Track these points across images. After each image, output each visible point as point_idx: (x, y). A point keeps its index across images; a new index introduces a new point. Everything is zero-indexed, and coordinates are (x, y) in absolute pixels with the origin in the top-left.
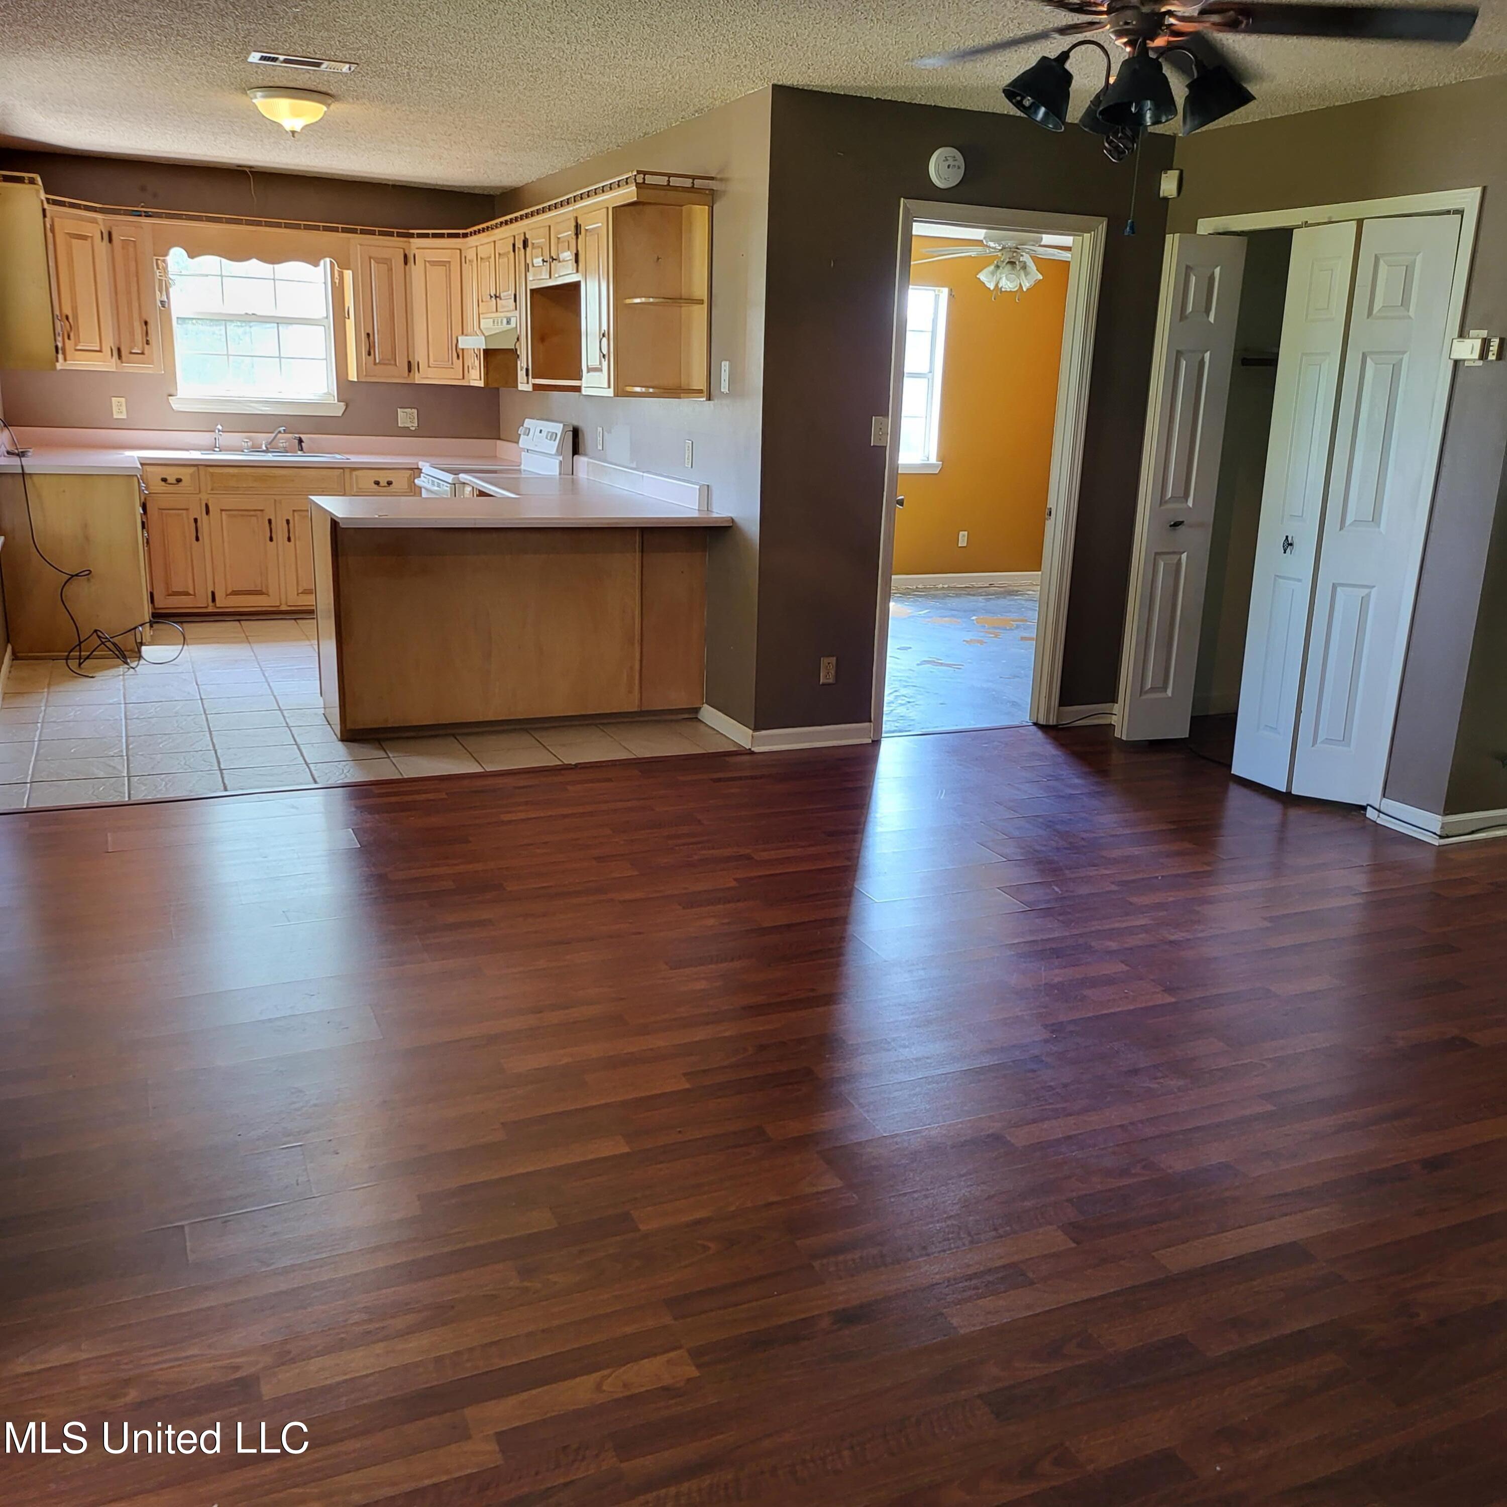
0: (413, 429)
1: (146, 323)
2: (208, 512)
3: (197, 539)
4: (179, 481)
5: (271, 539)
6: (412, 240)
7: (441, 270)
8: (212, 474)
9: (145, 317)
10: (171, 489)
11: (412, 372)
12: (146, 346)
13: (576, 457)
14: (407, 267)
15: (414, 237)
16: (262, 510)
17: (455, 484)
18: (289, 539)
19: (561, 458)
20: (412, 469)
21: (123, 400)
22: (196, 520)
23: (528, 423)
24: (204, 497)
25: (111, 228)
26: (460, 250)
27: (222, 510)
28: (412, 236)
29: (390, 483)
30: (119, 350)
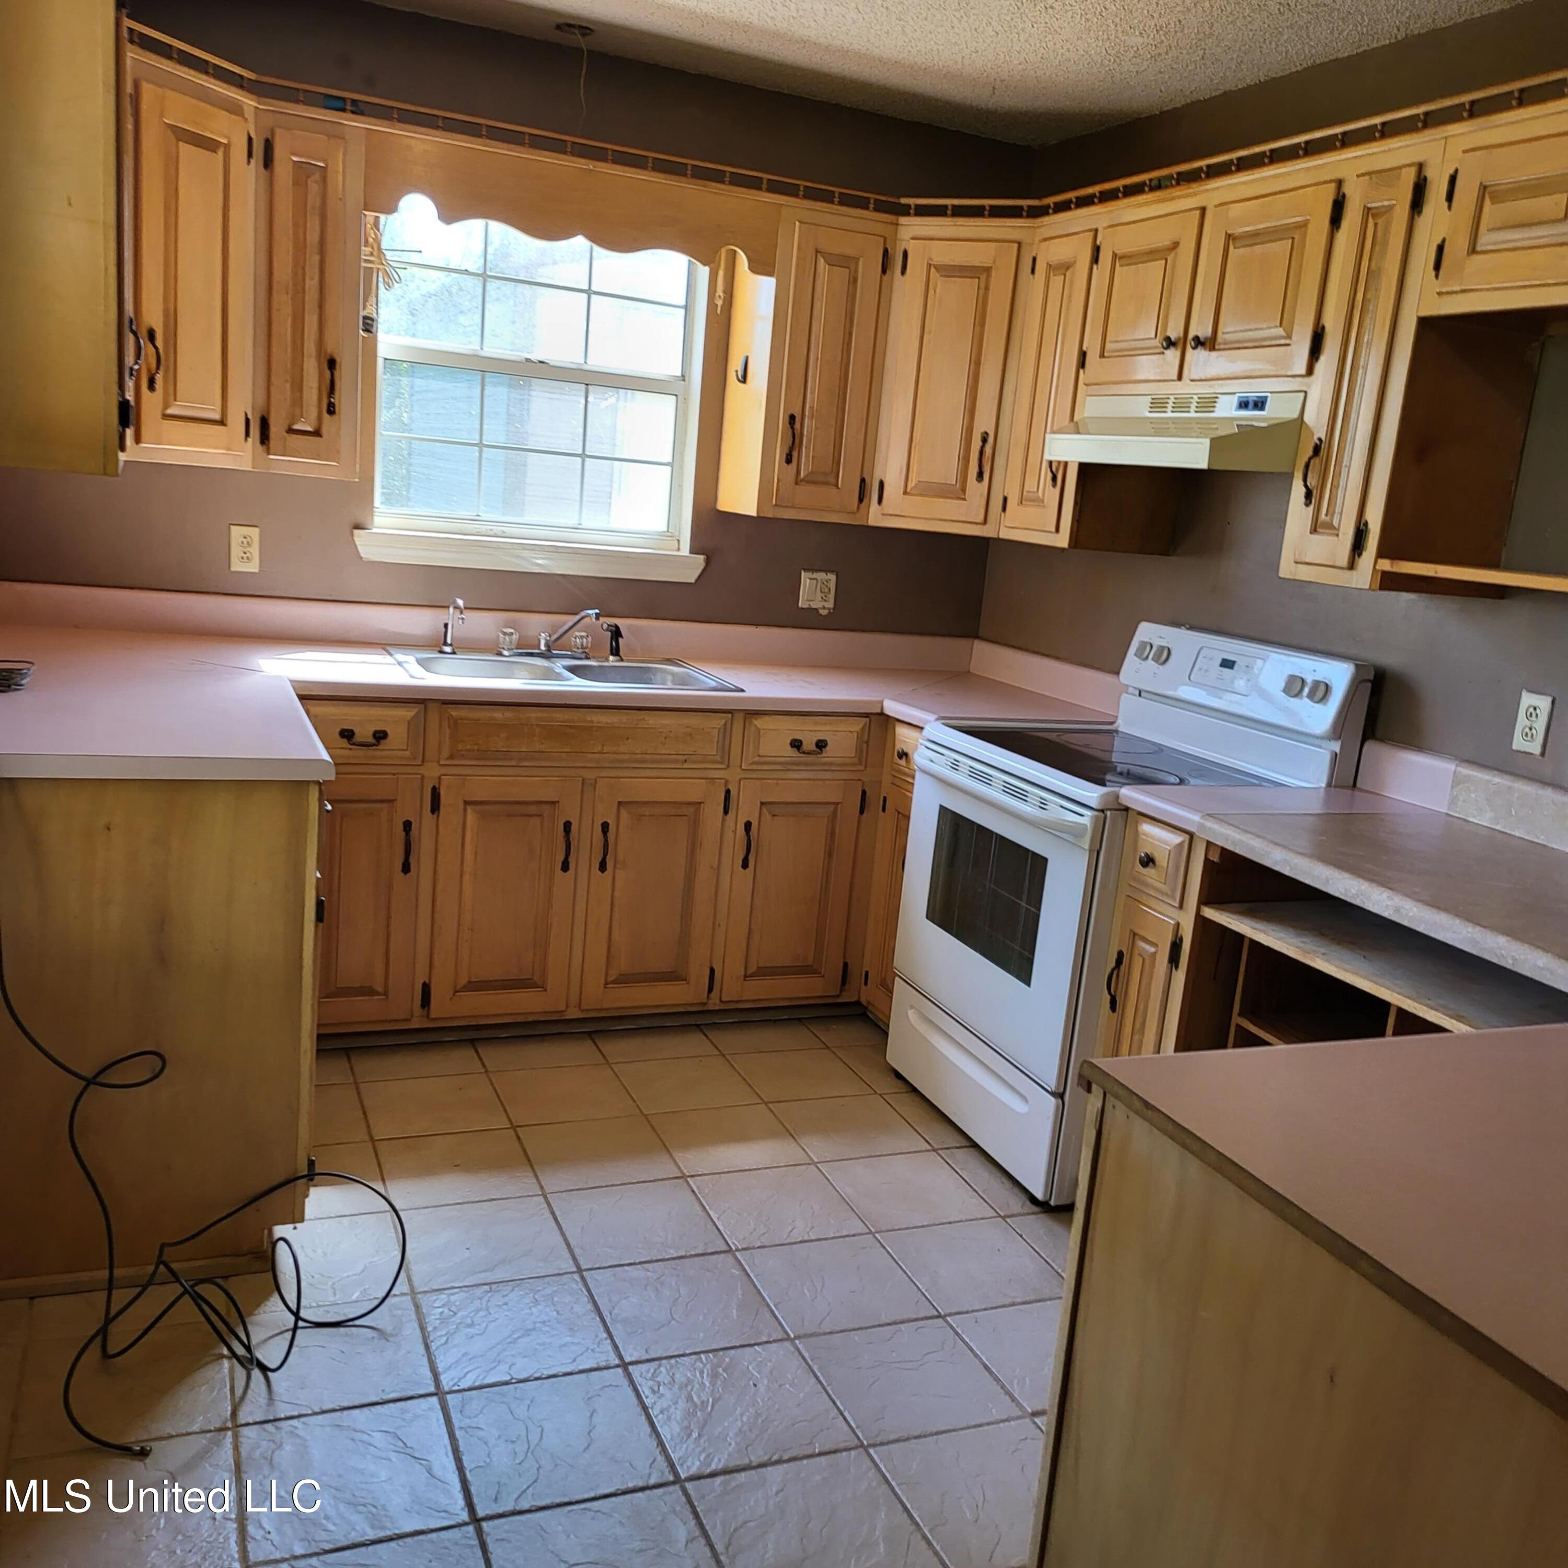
0: (824, 612)
1: (332, 364)
2: (435, 807)
3: (406, 868)
4: (380, 736)
5: (565, 867)
6: (903, 220)
7: (970, 286)
8: (455, 724)
9: (331, 347)
10: (360, 753)
11: (866, 501)
12: (326, 416)
13: (1369, 746)
14: (885, 278)
15: (908, 214)
16: (553, 803)
17: (1102, 811)
18: (603, 867)
19: (1336, 746)
20: (866, 715)
21: (254, 533)
22: (407, 825)
23: (1147, 632)
24: (432, 772)
25: (273, 134)
26: (1019, 244)
27: (466, 803)
28: (905, 211)
29: (821, 745)
30: (264, 424)
